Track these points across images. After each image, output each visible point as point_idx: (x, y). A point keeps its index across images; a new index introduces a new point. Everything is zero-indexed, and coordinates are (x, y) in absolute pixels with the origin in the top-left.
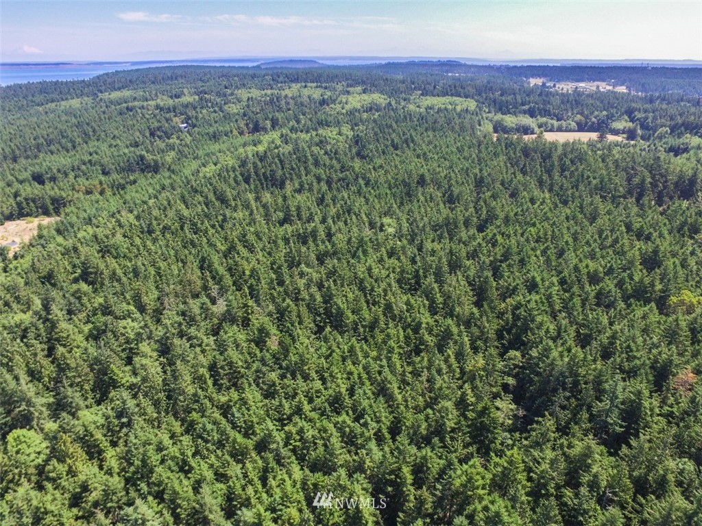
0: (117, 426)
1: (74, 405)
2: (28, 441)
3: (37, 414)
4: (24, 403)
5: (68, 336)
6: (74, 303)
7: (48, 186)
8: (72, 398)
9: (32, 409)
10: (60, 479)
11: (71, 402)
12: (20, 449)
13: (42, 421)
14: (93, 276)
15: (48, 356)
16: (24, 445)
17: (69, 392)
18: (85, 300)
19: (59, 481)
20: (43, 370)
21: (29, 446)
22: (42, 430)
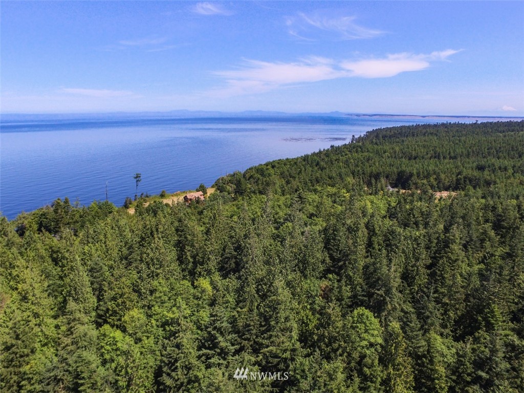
0: (469, 375)
1: (429, 321)
2: (368, 324)
3: (389, 306)
4: (384, 289)
5: (457, 260)
6: (475, 242)
7: (486, 172)
8: (431, 313)
9: (388, 299)
10: (372, 382)
11: (428, 317)
12: (357, 327)
13: (390, 318)
14: (504, 230)
15: (428, 267)
16: (362, 326)
17: (431, 305)
18: (488, 244)
19: (369, 383)
20: (417, 277)
21: (366, 331)
22: (387, 325)
